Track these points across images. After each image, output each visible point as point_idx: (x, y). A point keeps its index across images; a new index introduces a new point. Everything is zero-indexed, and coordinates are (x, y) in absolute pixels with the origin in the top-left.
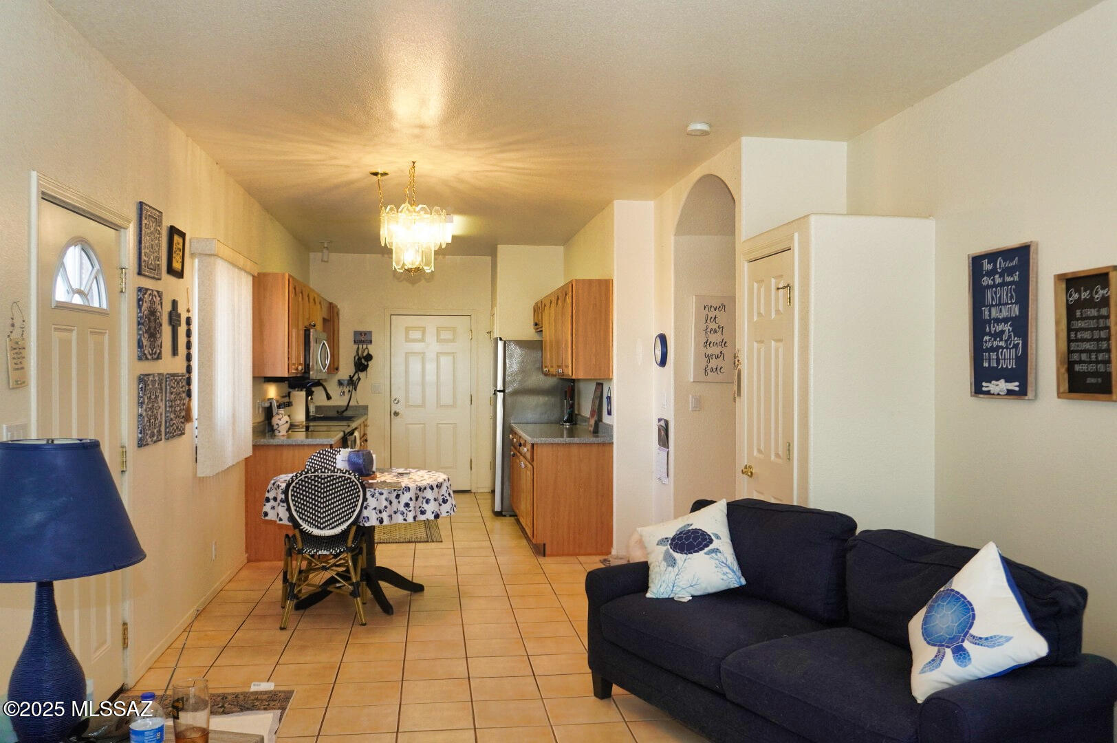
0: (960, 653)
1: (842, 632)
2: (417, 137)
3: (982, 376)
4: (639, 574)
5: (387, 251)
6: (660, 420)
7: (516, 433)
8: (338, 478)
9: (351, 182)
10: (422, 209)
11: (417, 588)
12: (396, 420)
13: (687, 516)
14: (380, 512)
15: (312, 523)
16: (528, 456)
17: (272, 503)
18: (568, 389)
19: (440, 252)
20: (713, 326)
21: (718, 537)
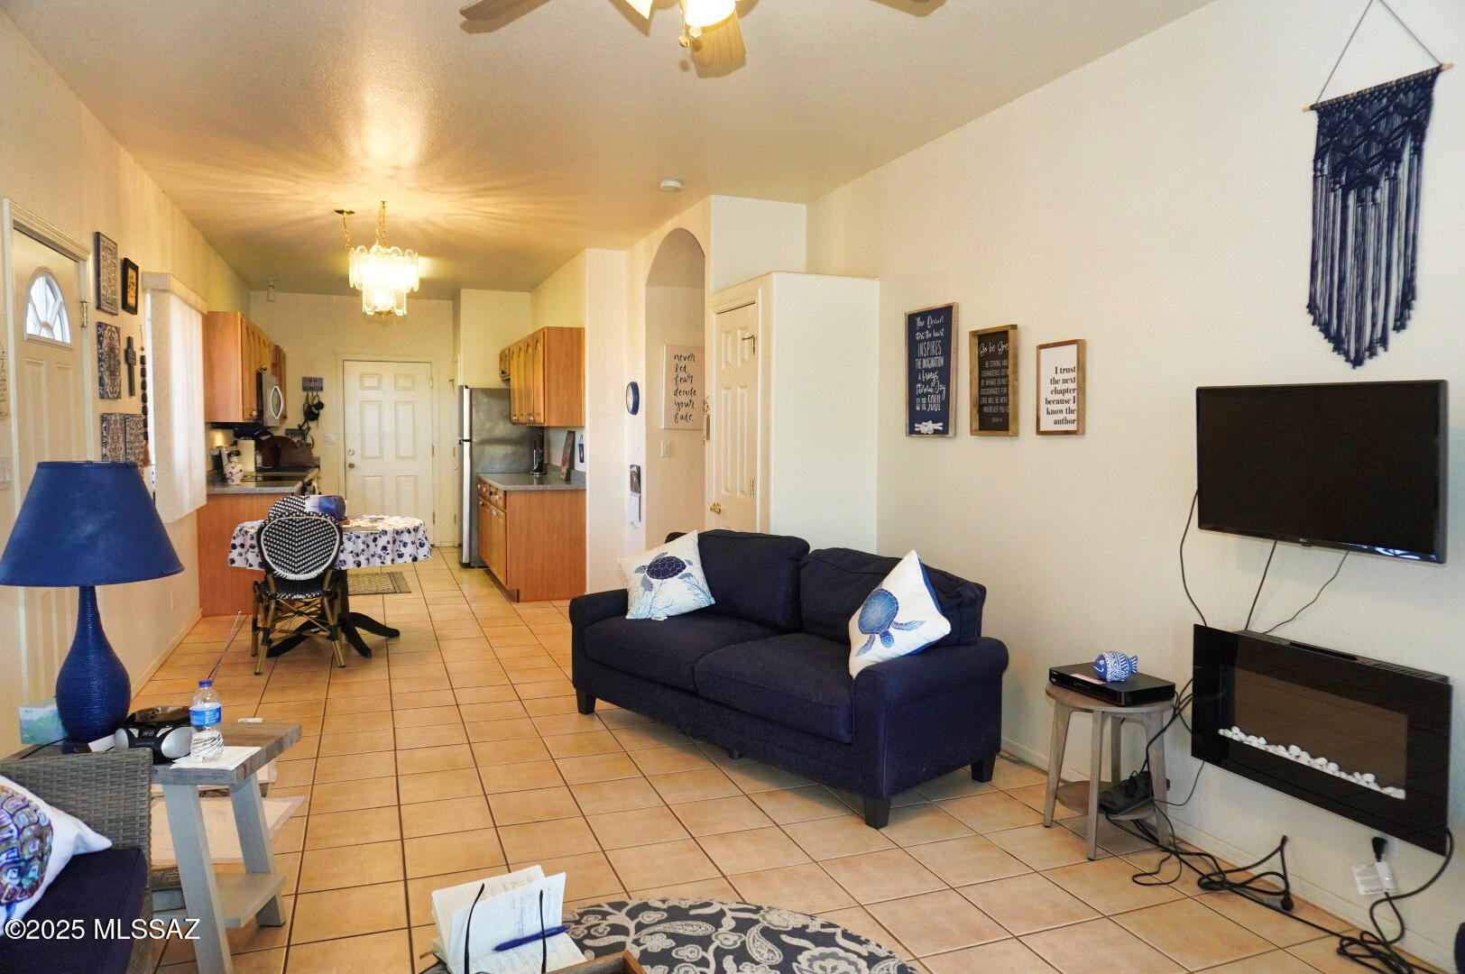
0: (886, 636)
1: (797, 636)
2: (391, 177)
3: (915, 417)
4: (620, 600)
5: (356, 293)
6: (632, 466)
7: (485, 483)
8: (313, 522)
9: (310, 219)
10: (396, 252)
11: (393, 634)
12: (352, 473)
13: (661, 547)
14: (358, 555)
15: (286, 568)
16: (501, 503)
17: (239, 550)
18: (536, 438)
19: (412, 296)
20: (682, 375)
21: (690, 563)
